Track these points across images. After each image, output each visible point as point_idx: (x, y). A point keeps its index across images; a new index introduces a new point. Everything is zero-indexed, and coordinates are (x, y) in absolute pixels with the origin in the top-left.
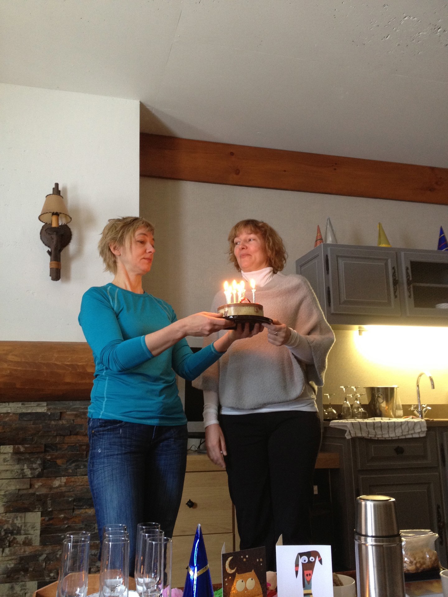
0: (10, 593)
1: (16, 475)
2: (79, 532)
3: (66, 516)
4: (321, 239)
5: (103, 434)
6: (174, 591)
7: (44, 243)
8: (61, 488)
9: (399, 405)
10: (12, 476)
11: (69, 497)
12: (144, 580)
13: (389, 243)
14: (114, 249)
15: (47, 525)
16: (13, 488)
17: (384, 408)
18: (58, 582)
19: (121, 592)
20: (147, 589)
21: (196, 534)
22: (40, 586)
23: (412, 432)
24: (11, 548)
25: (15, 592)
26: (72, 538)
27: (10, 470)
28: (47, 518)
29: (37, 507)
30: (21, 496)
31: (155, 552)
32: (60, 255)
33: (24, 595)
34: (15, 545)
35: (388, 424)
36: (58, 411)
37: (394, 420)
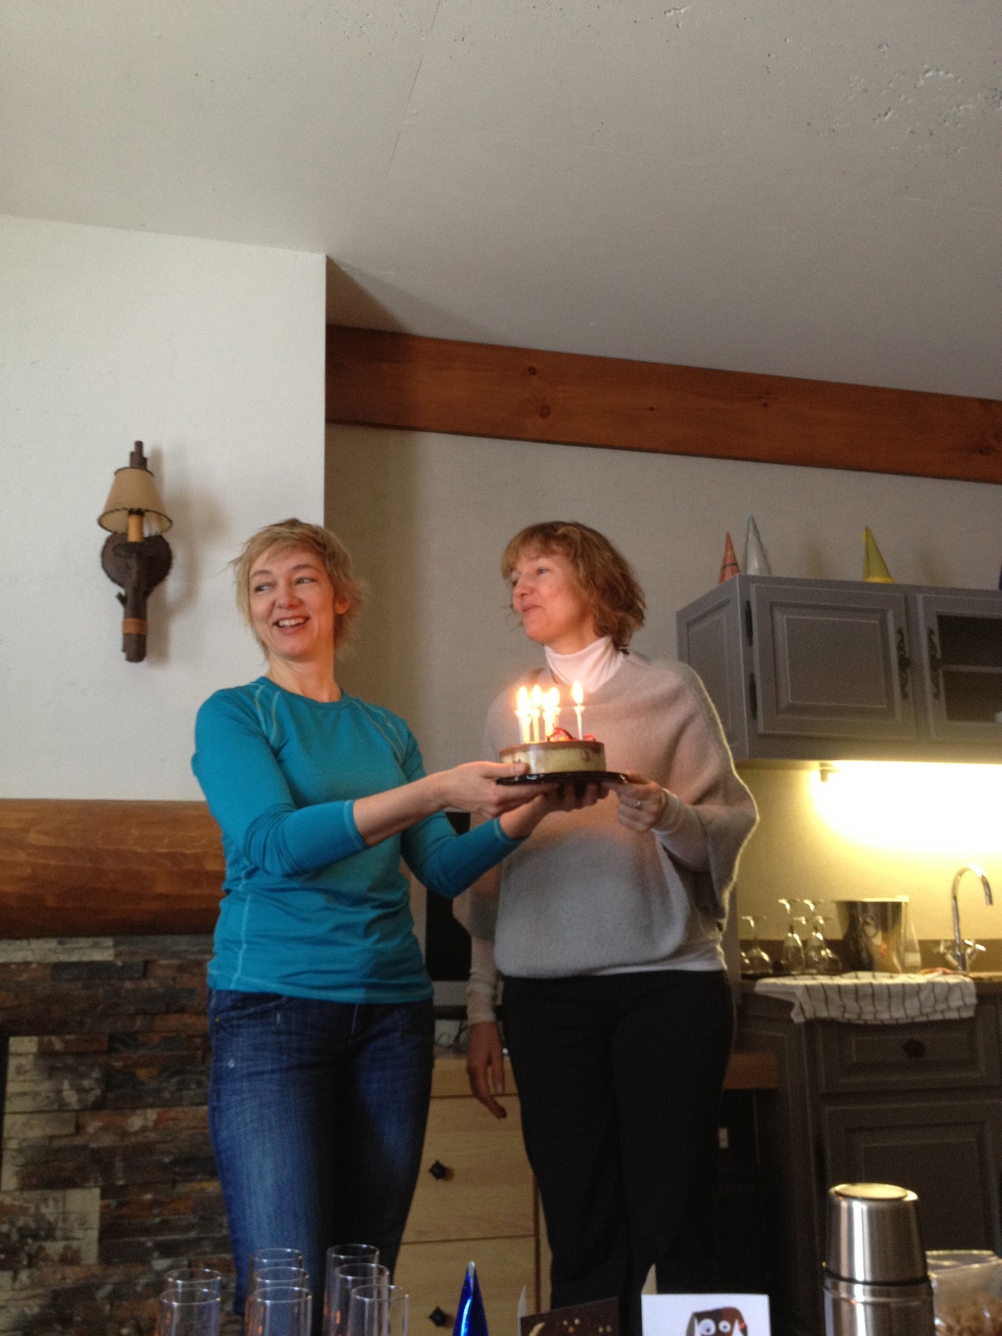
1: (44, 1104)
3: (158, 1197)
4: (735, 564)
5: (239, 1026)
7: (109, 576)
8: (145, 1134)
9: (912, 942)
10: (35, 1107)
11: (163, 1153)
13: (889, 575)
15: (116, 1218)
16: (38, 1133)
17: (878, 947)
21: (465, 1285)
23: (944, 1006)
24: (32, 1270)
27: (31, 1093)
28: (114, 1203)
29: (91, 1176)
30: (58, 1151)
32: (145, 605)
34: (42, 1263)
35: (889, 989)
36: (139, 959)
37: (902, 979)
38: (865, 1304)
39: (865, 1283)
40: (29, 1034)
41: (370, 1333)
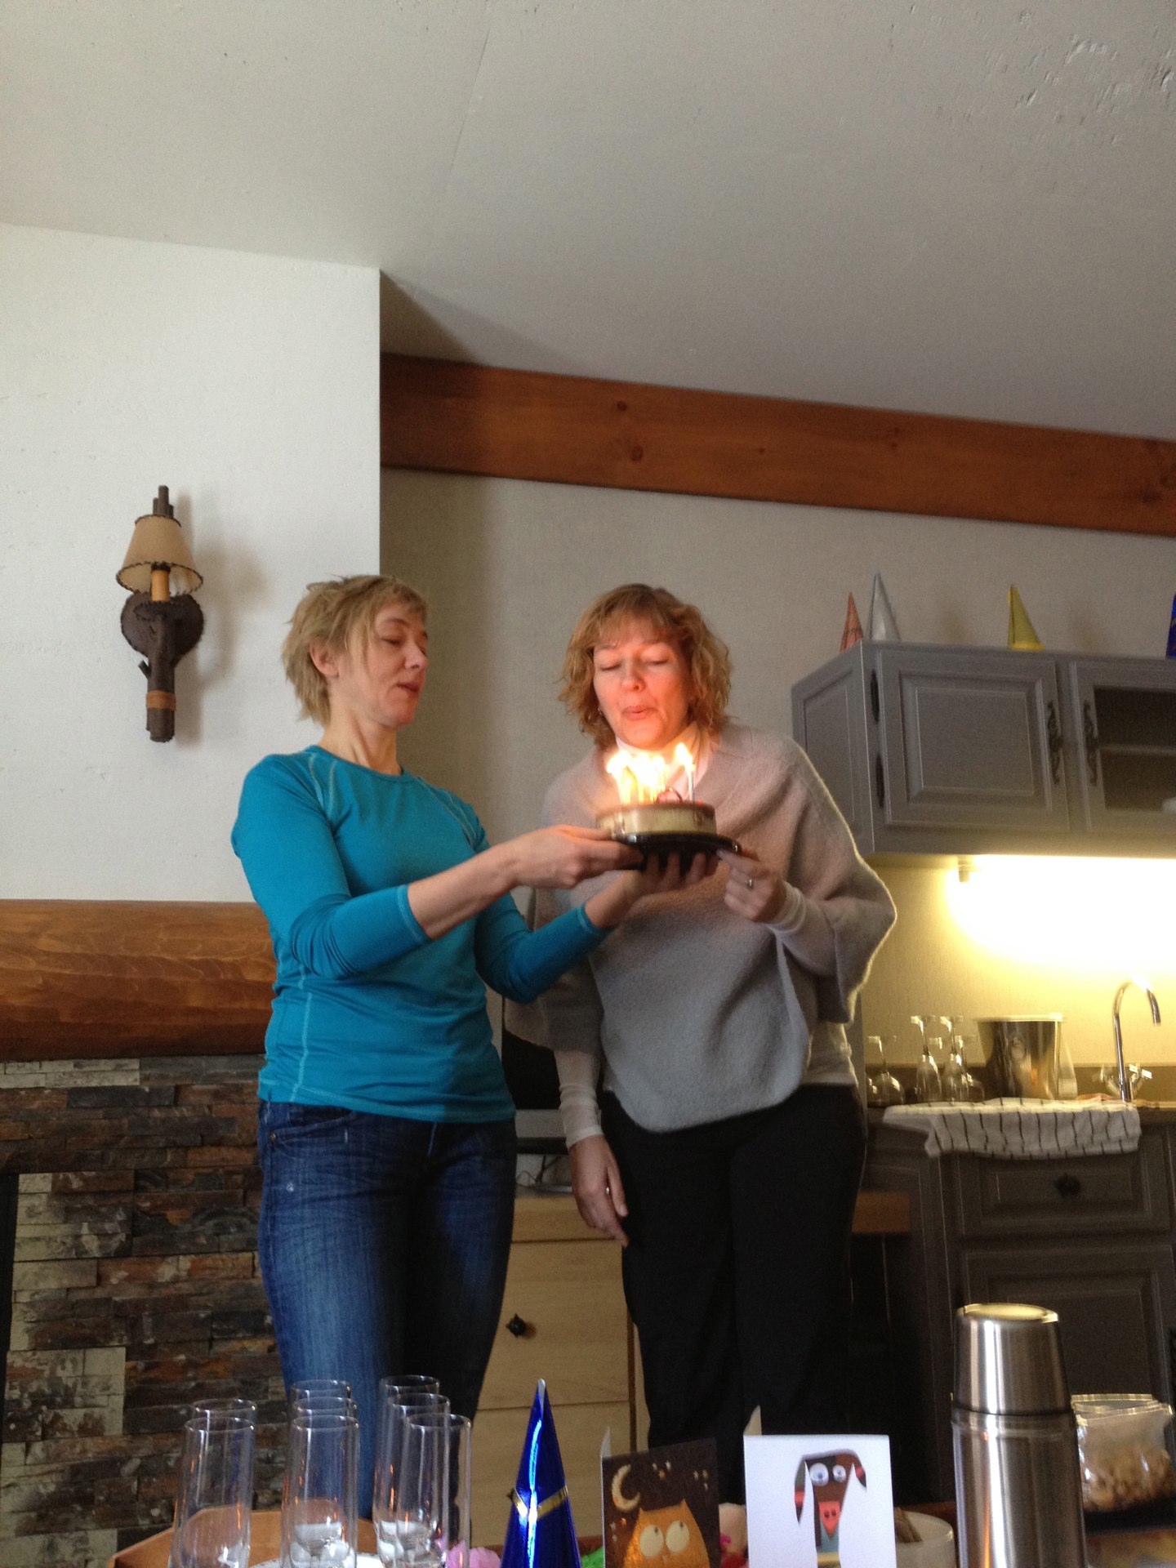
0: (47, 1559)
1: (60, 1250)
2: (224, 1400)
3: (193, 1357)
4: (859, 630)
5: (300, 1145)
6: (478, 1555)
7: (130, 643)
8: (178, 1285)
9: (1067, 1069)
10: (49, 1254)
11: (199, 1307)
12: (398, 1527)
13: (1036, 640)
14: (323, 660)
15: (143, 1382)
16: (53, 1284)
17: (1028, 1074)
18: (171, 1531)
19: (339, 1559)
20: (406, 1549)
21: (534, 1406)
22: (124, 1541)
23: (1103, 1137)
24: (47, 1442)
25: (58, 1557)
26: (208, 1416)
27: (44, 1238)
28: (141, 1365)
29: (114, 1334)
30: (74, 1306)
31: (427, 1450)
32: (173, 674)
33: (83, 1564)
34: (58, 1434)
35: (1039, 1118)
36: (170, 1084)
37: (1053, 1106)
38: (999, 1438)
39: (999, 1414)
40: (41, 1171)
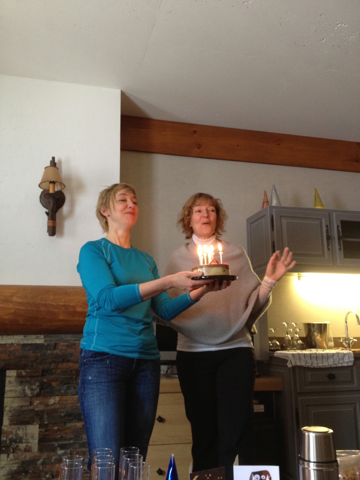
1: (19, 394)
3: (59, 428)
4: (268, 202)
5: (93, 364)
7: (42, 205)
8: (55, 405)
9: (331, 338)
10: (15, 395)
11: (61, 412)
13: (323, 205)
14: (104, 212)
15: (44, 435)
16: (16, 405)
17: (318, 340)
21: (170, 461)
23: (342, 361)
24: (14, 454)
27: (14, 390)
28: (44, 430)
29: (35, 420)
30: (24, 411)
32: (55, 216)
34: (18, 451)
35: (322, 355)
36: (53, 343)
37: (327, 351)
38: (314, 470)
39: (314, 462)
40: (13, 369)
41: (136, 478)
